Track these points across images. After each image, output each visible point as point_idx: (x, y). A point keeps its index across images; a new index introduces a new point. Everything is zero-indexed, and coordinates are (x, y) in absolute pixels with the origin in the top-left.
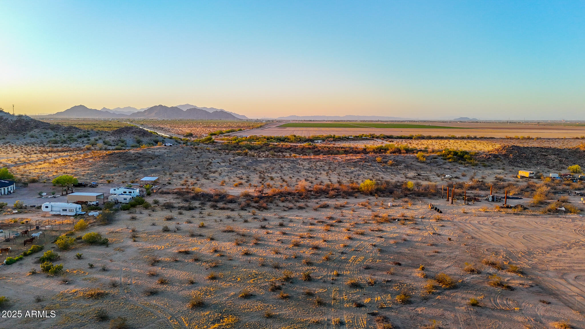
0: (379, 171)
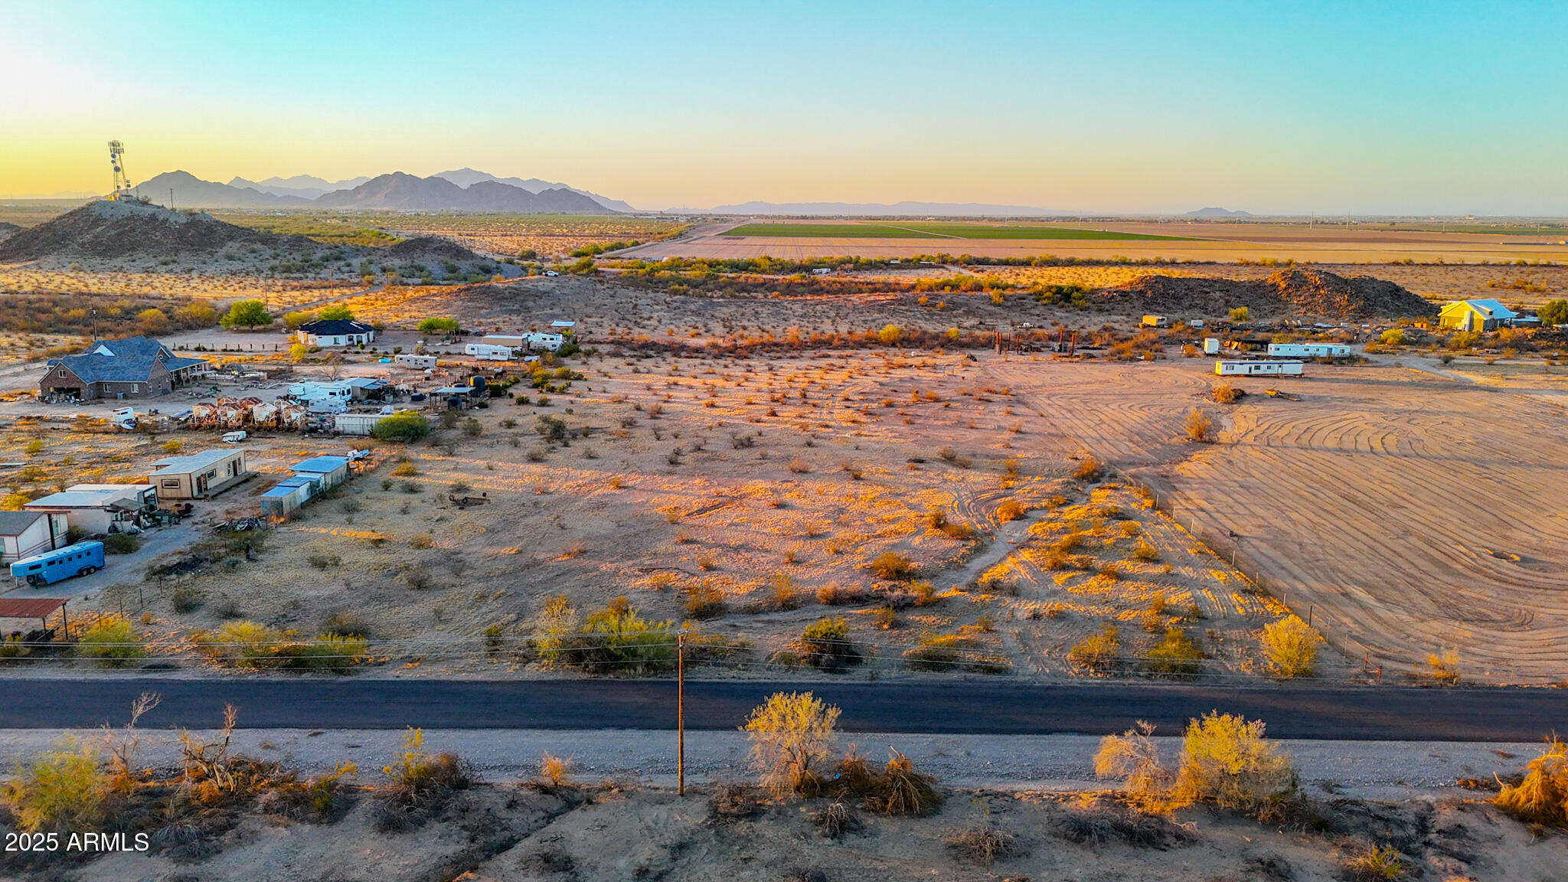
0: (918, 318)
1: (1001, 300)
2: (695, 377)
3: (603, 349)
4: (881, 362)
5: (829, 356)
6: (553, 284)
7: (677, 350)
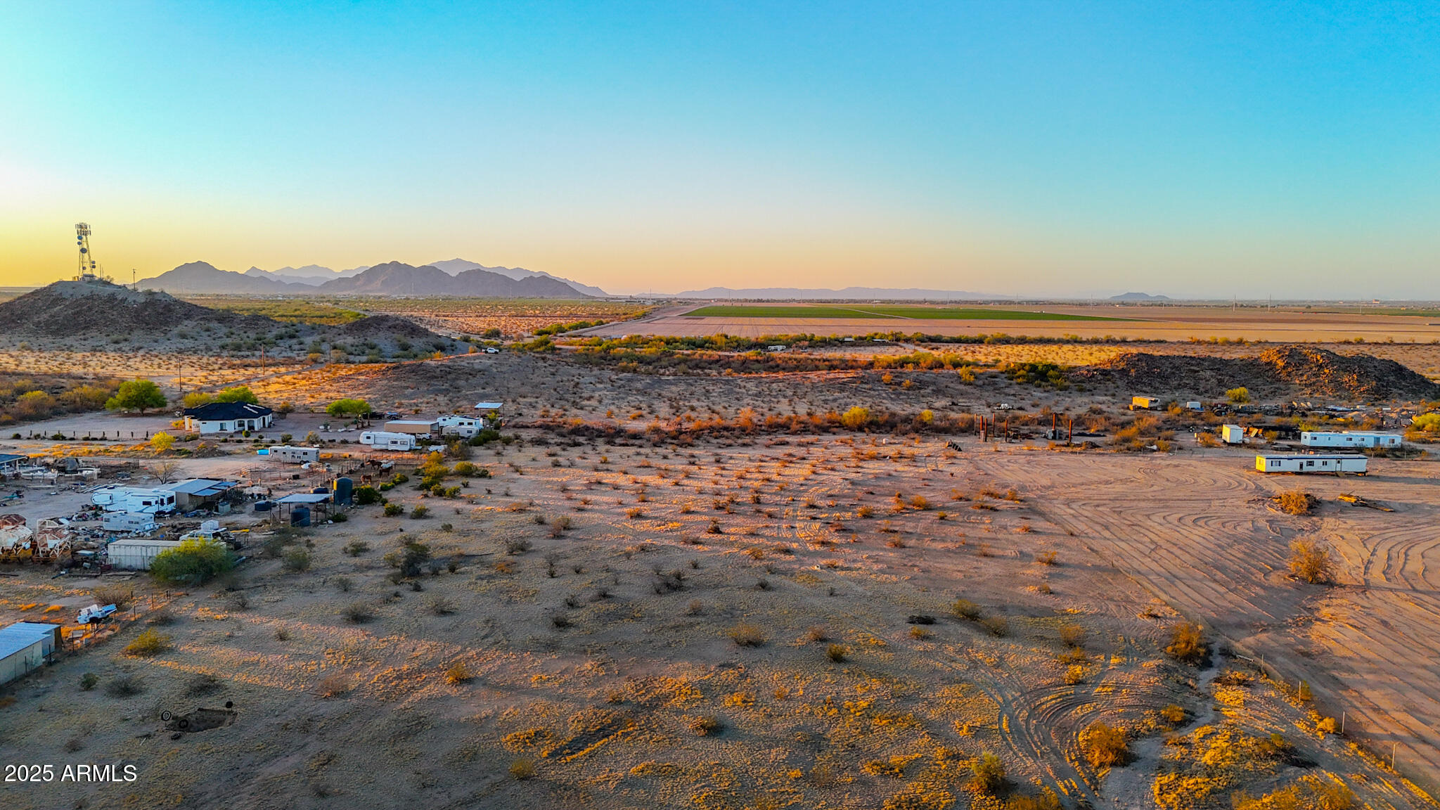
0: (884, 398)
1: (972, 378)
2: (625, 473)
3: (526, 435)
4: (846, 451)
5: (787, 443)
6: (490, 362)
7: (613, 436)
